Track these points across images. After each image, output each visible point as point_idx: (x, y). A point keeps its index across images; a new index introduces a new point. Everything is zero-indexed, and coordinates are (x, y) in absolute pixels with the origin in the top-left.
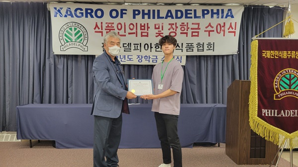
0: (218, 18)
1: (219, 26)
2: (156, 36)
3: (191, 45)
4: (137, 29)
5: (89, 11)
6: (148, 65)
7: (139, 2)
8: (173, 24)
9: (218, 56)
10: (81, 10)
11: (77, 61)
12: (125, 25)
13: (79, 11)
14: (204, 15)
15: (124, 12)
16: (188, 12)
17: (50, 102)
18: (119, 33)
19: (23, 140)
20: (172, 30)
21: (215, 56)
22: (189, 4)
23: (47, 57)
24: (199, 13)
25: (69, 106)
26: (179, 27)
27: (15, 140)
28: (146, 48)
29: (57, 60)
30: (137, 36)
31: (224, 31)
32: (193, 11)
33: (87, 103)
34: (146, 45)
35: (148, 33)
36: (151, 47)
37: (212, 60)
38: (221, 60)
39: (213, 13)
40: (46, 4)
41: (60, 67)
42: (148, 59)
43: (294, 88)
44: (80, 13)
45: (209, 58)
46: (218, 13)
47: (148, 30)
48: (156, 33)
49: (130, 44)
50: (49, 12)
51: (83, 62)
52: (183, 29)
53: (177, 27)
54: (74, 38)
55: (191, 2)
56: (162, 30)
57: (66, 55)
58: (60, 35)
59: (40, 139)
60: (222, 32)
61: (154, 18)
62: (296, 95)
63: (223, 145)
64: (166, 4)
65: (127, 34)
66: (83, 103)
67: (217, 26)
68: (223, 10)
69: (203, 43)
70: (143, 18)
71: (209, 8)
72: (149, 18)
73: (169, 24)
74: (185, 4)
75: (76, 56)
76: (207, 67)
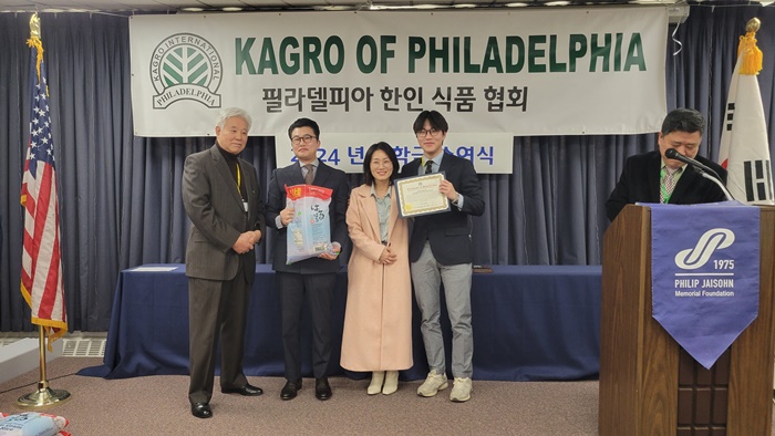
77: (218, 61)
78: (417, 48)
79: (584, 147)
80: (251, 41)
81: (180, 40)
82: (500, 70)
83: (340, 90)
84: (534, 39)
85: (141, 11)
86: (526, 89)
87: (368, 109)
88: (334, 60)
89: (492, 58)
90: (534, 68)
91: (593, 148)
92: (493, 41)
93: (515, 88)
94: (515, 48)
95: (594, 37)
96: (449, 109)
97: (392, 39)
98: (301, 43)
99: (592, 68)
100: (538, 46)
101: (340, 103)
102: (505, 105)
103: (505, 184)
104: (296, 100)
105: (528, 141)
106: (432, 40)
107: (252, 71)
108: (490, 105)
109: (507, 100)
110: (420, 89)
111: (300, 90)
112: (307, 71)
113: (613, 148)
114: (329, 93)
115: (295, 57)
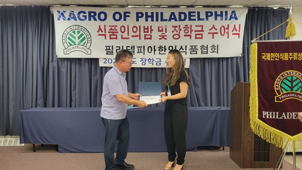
0: (222, 19)
1: (223, 28)
2: (160, 39)
3: (195, 48)
4: (140, 32)
5: (92, 14)
6: (152, 68)
7: (142, 4)
8: (177, 27)
9: (222, 58)
10: (85, 13)
11: (80, 64)
12: (128, 28)
13: (82, 14)
14: (207, 17)
15: (127, 14)
16: (192, 14)
17: (53, 106)
18: (122, 35)
19: (26, 144)
20: (175, 33)
21: (219, 59)
22: (192, 6)
23: (50, 61)
24: (203, 16)
25: (72, 110)
26: (183, 30)
27: (18, 144)
28: (150, 51)
29: (60, 63)
30: (140, 39)
31: (228, 33)
32: (196, 13)
33: (91, 107)
34: (150, 48)
35: (151, 36)
36: (155, 50)
37: (216, 62)
38: (225, 63)
39: (216, 15)
40: (49, 7)
41: (64, 70)
42: (152, 62)
43: (297, 91)
44: (83, 16)
45: (213, 60)
46: (221, 15)
47: (151, 33)
48: (160, 36)
49: (133, 47)
50: (53, 15)
51: (87, 65)
52: (186, 31)
53: (180, 30)
54: (77, 41)
55: (194, 5)
56: (166, 32)
57: (70, 58)
58: (63, 38)
59: (43, 143)
60: (226, 35)
61: (157, 20)
62: (298, 98)
63: (227, 149)
64: (170, 7)
65: (130, 36)
66: (87, 107)
67: (221, 28)
68: (226, 12)
69: (207, 45)
70: (147, 20)
71: (213, 10)
72: (152, 20)
73: (173, 27)
74: (188, 6)
75: (80, 59)
76: (211, 69)
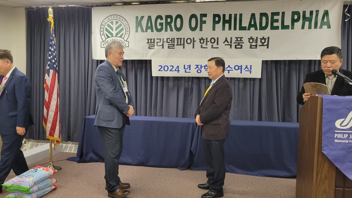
77: (128, 26)
78: (217, 19)
79: (298, 66)
80: (142, 17)
81: (112, 18)
82: (256, 29)
83: (181, 39)
84: (273, 14)
85: (97, 6)
86: (269, 38)
87: (193, 48)
88: (178, 25)
89: (253, 23)
90: (273, 28)
91: (302, 66)
92: (253, 15)
93: (263, 37)
94: (264, 18)
95: (304, 12)
96: (231, 48)
97: (205, 15)
98: (164, 18)
99: (303, 27)
100: (275, 17)
101: (181, 45)
102: (258, 46)
103: (257, 83)
104: (161, 44)
105: (270, 63)
106: (224, 16)
107: (142, 31)
108: (251, 46)
109: (259, 43)
110: (218, 38)
111: (163, 39)
112: (166, 30)
113: (313, 66)
114: (176, 40)
115: (161, 24)
